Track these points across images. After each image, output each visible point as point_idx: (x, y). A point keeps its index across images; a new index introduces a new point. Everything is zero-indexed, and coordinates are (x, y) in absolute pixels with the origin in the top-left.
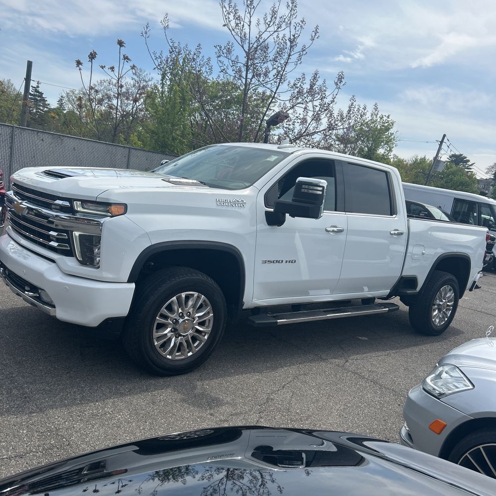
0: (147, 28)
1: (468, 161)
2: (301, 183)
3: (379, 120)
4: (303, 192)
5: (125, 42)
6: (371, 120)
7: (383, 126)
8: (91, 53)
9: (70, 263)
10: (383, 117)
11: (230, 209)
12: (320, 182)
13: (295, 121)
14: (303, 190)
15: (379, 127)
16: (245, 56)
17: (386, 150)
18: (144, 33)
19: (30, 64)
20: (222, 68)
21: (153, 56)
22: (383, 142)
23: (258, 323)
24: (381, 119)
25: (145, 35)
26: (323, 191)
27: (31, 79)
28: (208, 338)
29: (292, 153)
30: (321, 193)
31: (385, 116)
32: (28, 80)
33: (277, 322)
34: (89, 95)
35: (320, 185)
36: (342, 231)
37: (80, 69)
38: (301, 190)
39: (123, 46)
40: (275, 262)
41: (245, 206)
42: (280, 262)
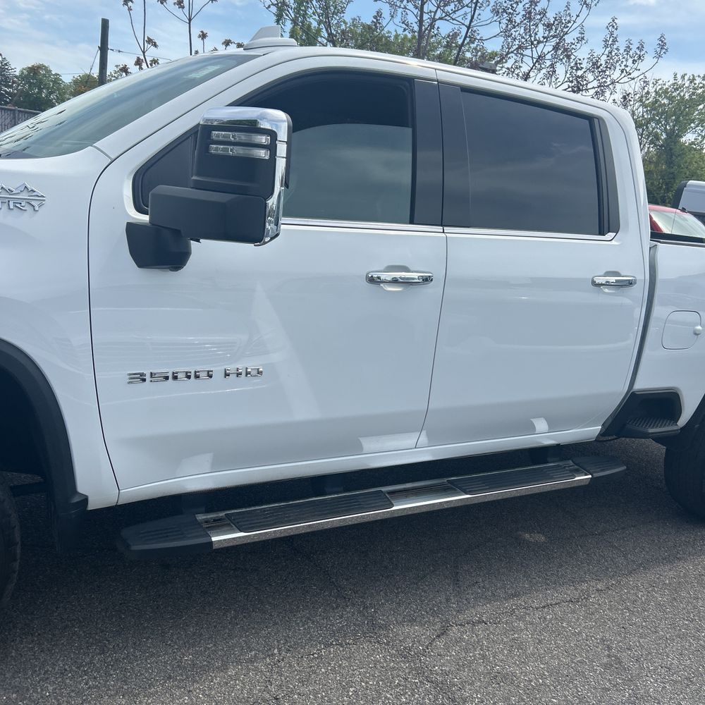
2: (211, 125)
3: (687, 85)
6: (674, 84)
7: (693, 94)
10: (694, 79)
14: (213, 149)
15: (687, 97)
17: (699, 135)
19: (105, 24)
22: (693, 121)
24: (691, 82)
27: (109, 47)
29: (263, 55)
30: (263, 154)
31: (699, 76)
32: (104, 49)
33: (211, 543)
34: (144, 52)
35: (262, 127)
36: (427, 280)
37: (130, 9)
38: (207, 148)
40: (180, 376)
41: (37, 209)
42: (203, 375)
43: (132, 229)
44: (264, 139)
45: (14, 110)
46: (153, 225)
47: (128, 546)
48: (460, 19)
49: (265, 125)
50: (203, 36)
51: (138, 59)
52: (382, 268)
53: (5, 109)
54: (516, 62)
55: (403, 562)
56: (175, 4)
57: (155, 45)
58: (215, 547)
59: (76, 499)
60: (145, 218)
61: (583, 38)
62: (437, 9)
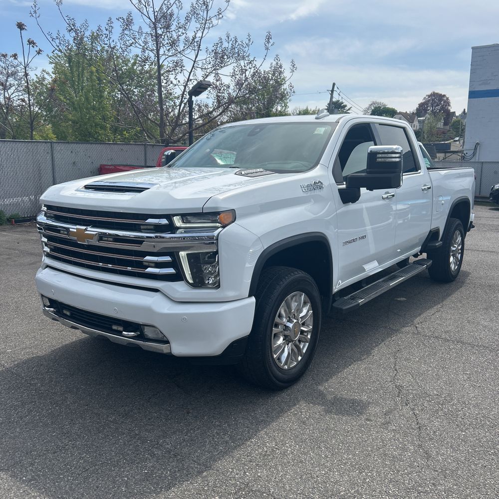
0: (35, 6)
1: (345, 106)
4: (377, 162)
9: (179, 289)
18: (32, 13)
21: (49, 37)
23: (346, 309)
25: (34, 15)
28: (311, 337)
30: (398, 160)
39: (24, 29)
40: (352, 241)
41: (323, 188)
42: (356, 240)
43: (340, 191)
60: (344, 186)
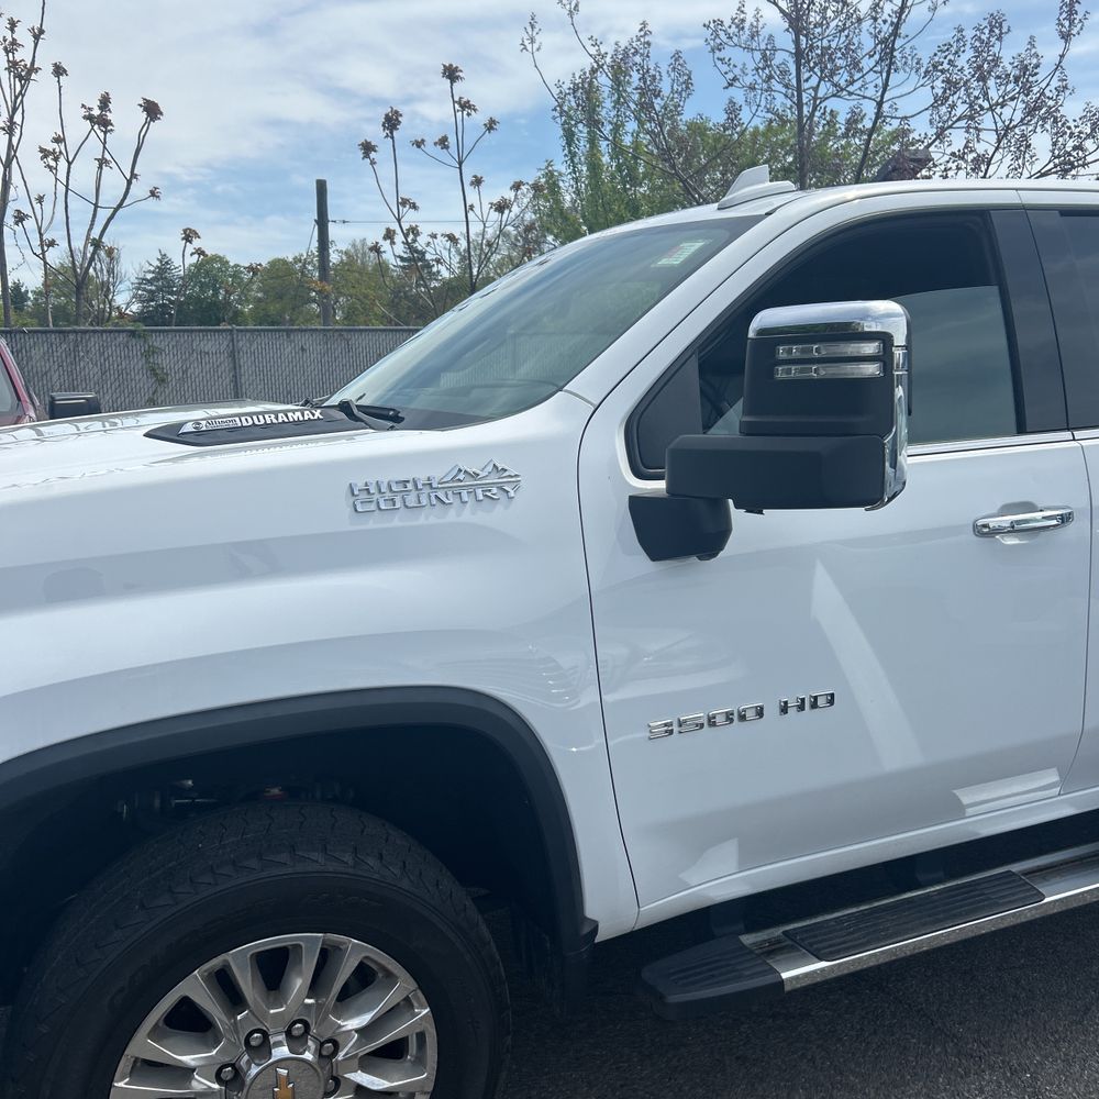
2: (773, 336)
4: (783, 382)
5: (460, 68)
8: (387, 115)
11: (433, 520)
12: (866, 315)
13: (950, 165)
14: (781, 373)
16: (787, 25)
19: (321, 187)
20: (730, 76)
26: (885, 358)
27: (330, 218)
29: (768, 214)
30: (871, 369)
32: (322, 222)
33: (782, 982)
34: (399, 220)
35: (866, 329)
36: (1065, 519)
37: (373, 163)
38: (771, 373)
39: (457, 77)
40: (719, 720)
41: (512, 494)
42: (750, 714)
43: (638, 505)
44: (870, 348)
45: (231, 330)
46: (673, 495)
47: (661, 997)
48: (858, 92)
49: (871, 327)
50: (477, 182)
51: (388, 230)
52: (995, 511)
53: (219, 331)
54: (968, 142)
55: (1041, 985)
56: (435, 144)
57: (414, 207)
58: (788, 988)
59: (586, 929)
60: (659, 486)
61: (1065, 87)
62: (819, 82)
